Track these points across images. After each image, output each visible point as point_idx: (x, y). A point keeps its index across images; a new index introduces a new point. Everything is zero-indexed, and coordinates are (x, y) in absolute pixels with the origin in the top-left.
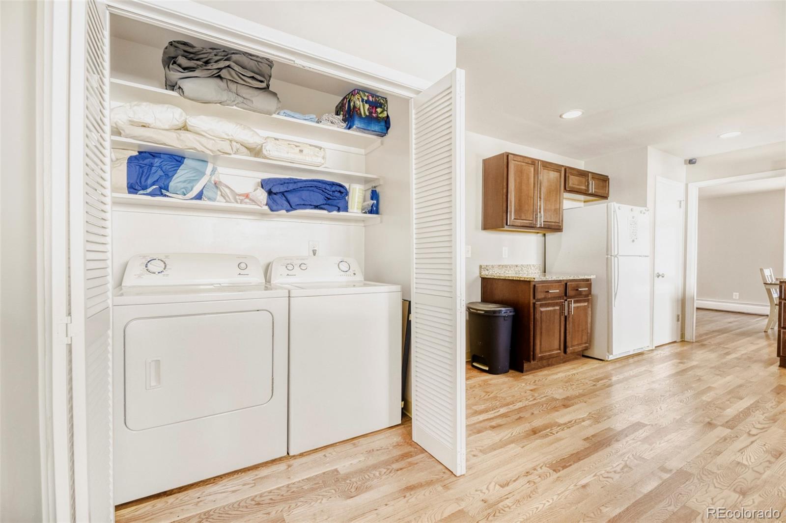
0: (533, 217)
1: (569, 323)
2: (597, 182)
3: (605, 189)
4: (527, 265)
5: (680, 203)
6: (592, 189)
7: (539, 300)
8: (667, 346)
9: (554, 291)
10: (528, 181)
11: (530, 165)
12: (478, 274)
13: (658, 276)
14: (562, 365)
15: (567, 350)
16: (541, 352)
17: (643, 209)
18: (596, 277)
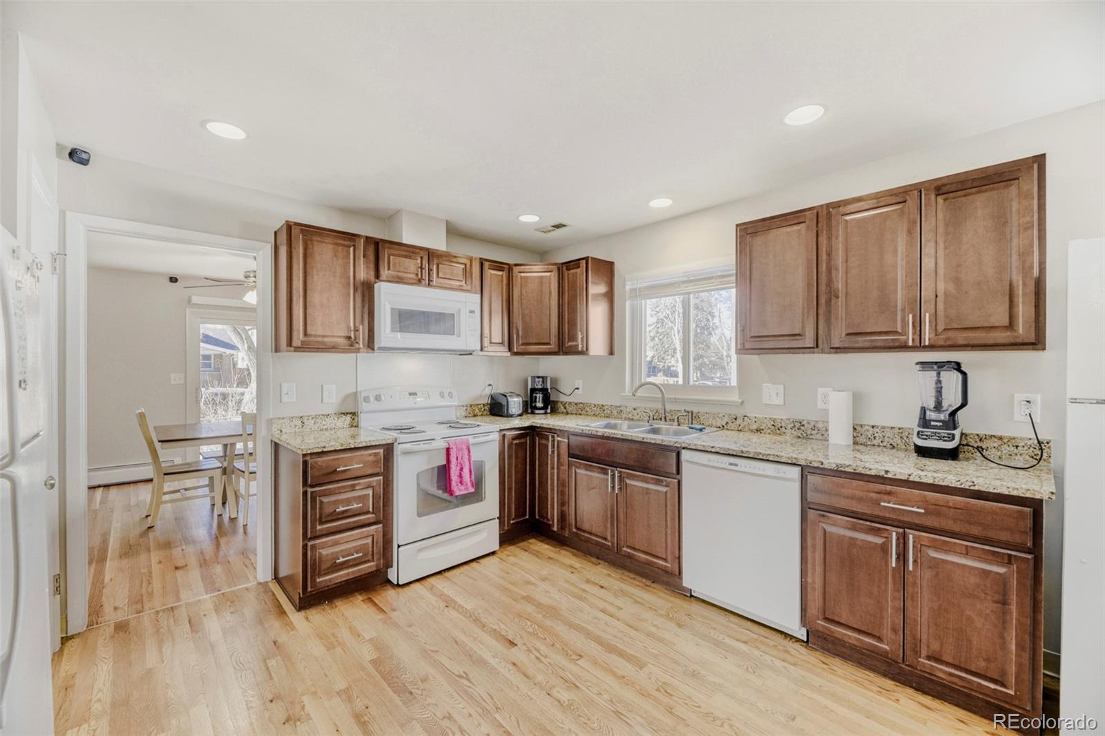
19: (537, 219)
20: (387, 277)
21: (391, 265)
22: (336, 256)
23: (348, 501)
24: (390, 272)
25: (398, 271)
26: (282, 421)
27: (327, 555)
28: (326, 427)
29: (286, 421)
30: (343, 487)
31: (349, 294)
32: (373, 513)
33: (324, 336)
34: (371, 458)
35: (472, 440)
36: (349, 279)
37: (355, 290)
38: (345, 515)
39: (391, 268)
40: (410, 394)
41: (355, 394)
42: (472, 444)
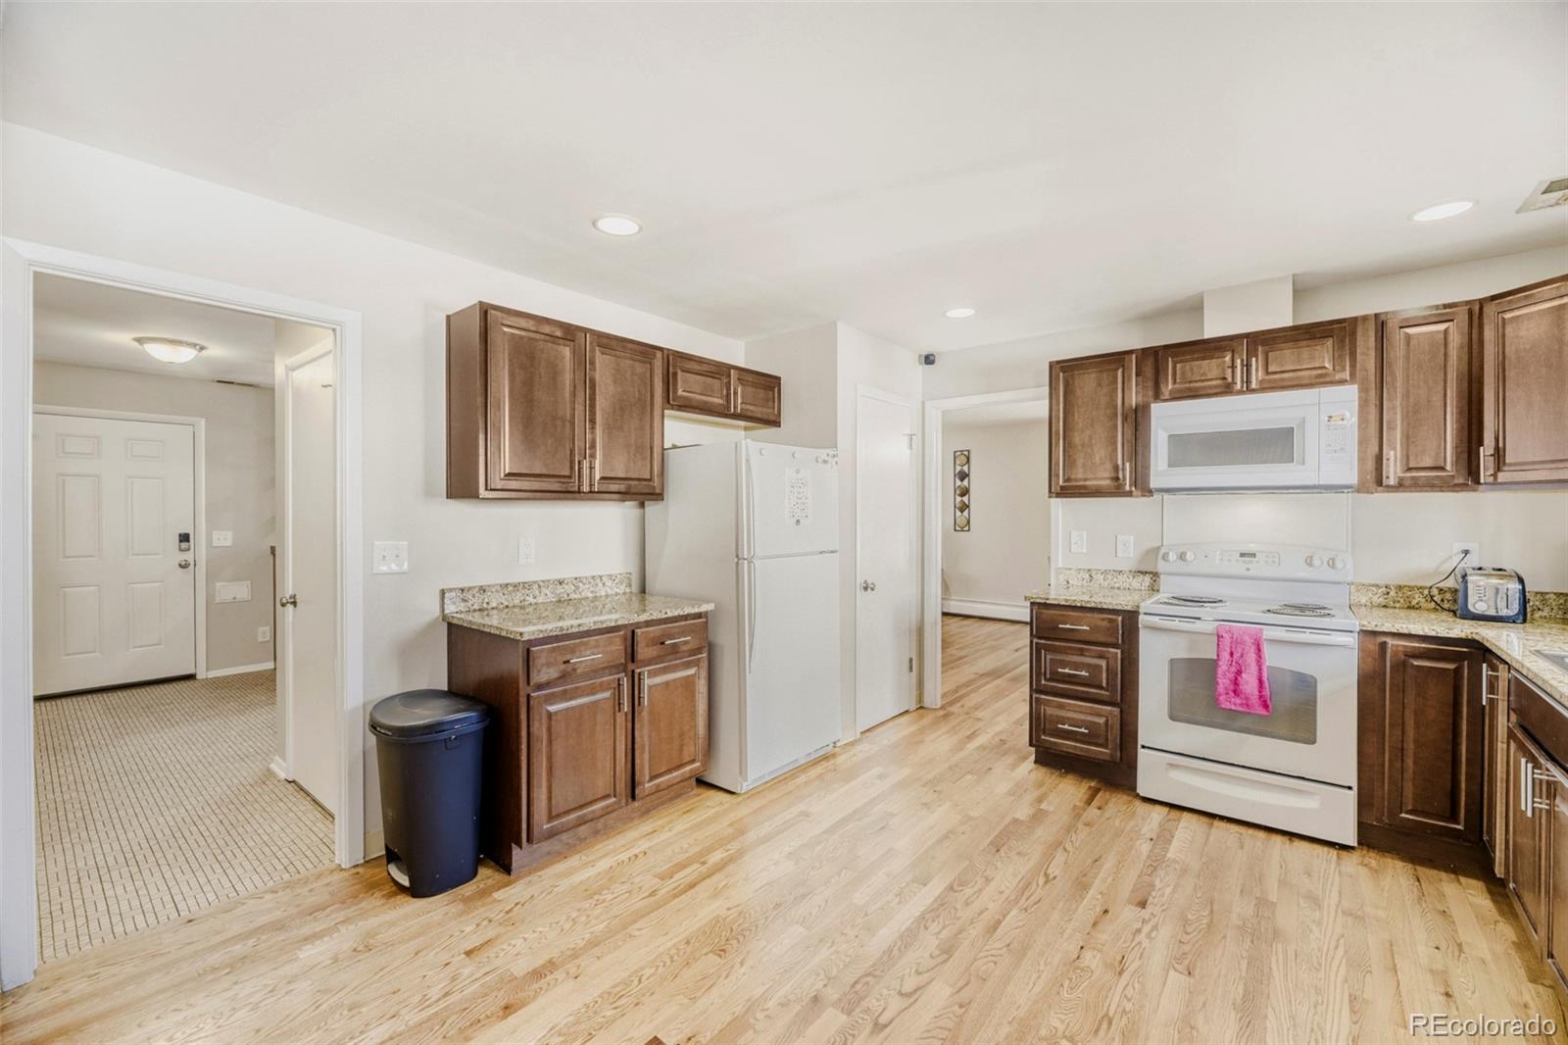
0: (572, 468)
1: (642, 726)
2: (750, 389)
3: (770, 403)
4: (593, 577)
5: (911, 439)
6: (738, 404)
7: (540, 687)
8: (891, 724)
9: (588, 657)
10: (554, 379)
11: (561, 341)
12: (437, 612)
13: (866, 589)
14: (636, 822)
15: (637, 791)
16: (551, 818)
17: (822, 453)
18: (716, 607)
19: (1467, 206)
20: (1170, 394)
21: (1178, 376)
22: (1100, 385)
23: (1077, 666)
24: (1177, 386)
25: (1190, 382)
26: (1069, 572)
27: (1052, 715)
28: (1117, 585)
29: (1073, 572)
30: (1070, 648)
31: (1116, 426)
32: (1107, 690)
33: (1086, 480)
34: (1105, 623)
35: (1269, 633)
36: (1116, 407)
37: (1125, 418)
38: (1072, 680)
39: (1178, 381)
40: (1242, 555)
41: (1158, 549)
42: (1266, 640)
